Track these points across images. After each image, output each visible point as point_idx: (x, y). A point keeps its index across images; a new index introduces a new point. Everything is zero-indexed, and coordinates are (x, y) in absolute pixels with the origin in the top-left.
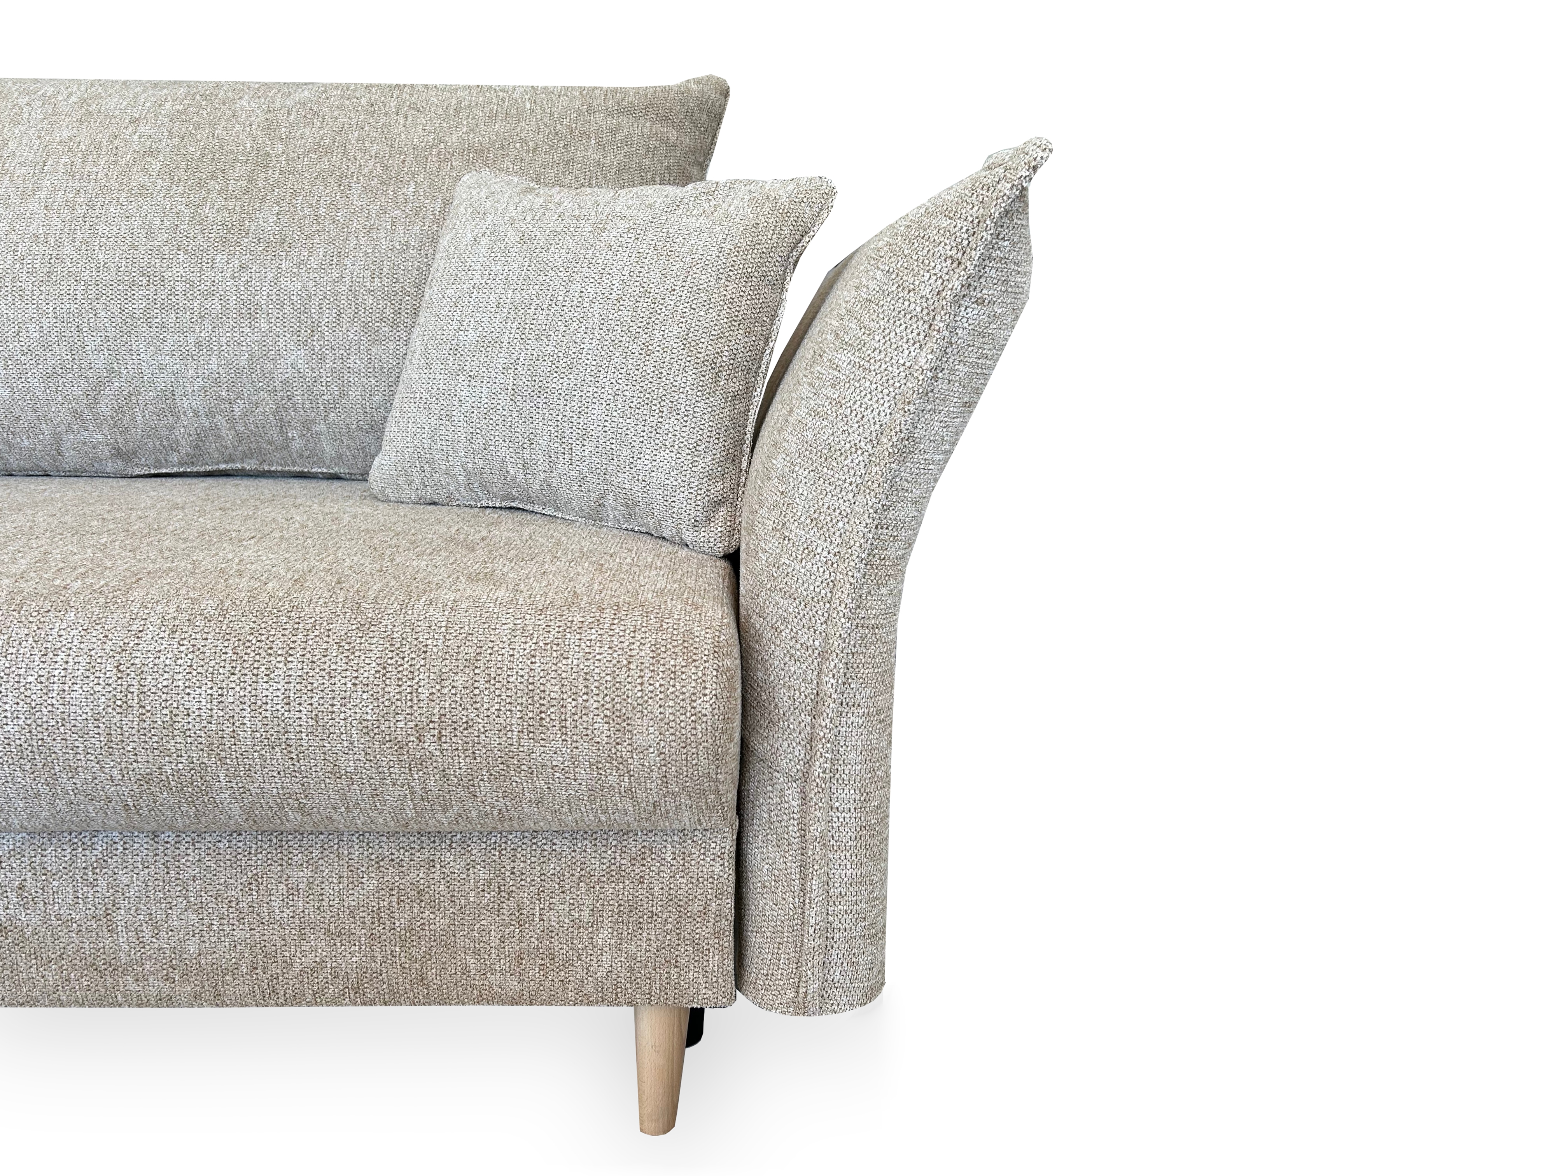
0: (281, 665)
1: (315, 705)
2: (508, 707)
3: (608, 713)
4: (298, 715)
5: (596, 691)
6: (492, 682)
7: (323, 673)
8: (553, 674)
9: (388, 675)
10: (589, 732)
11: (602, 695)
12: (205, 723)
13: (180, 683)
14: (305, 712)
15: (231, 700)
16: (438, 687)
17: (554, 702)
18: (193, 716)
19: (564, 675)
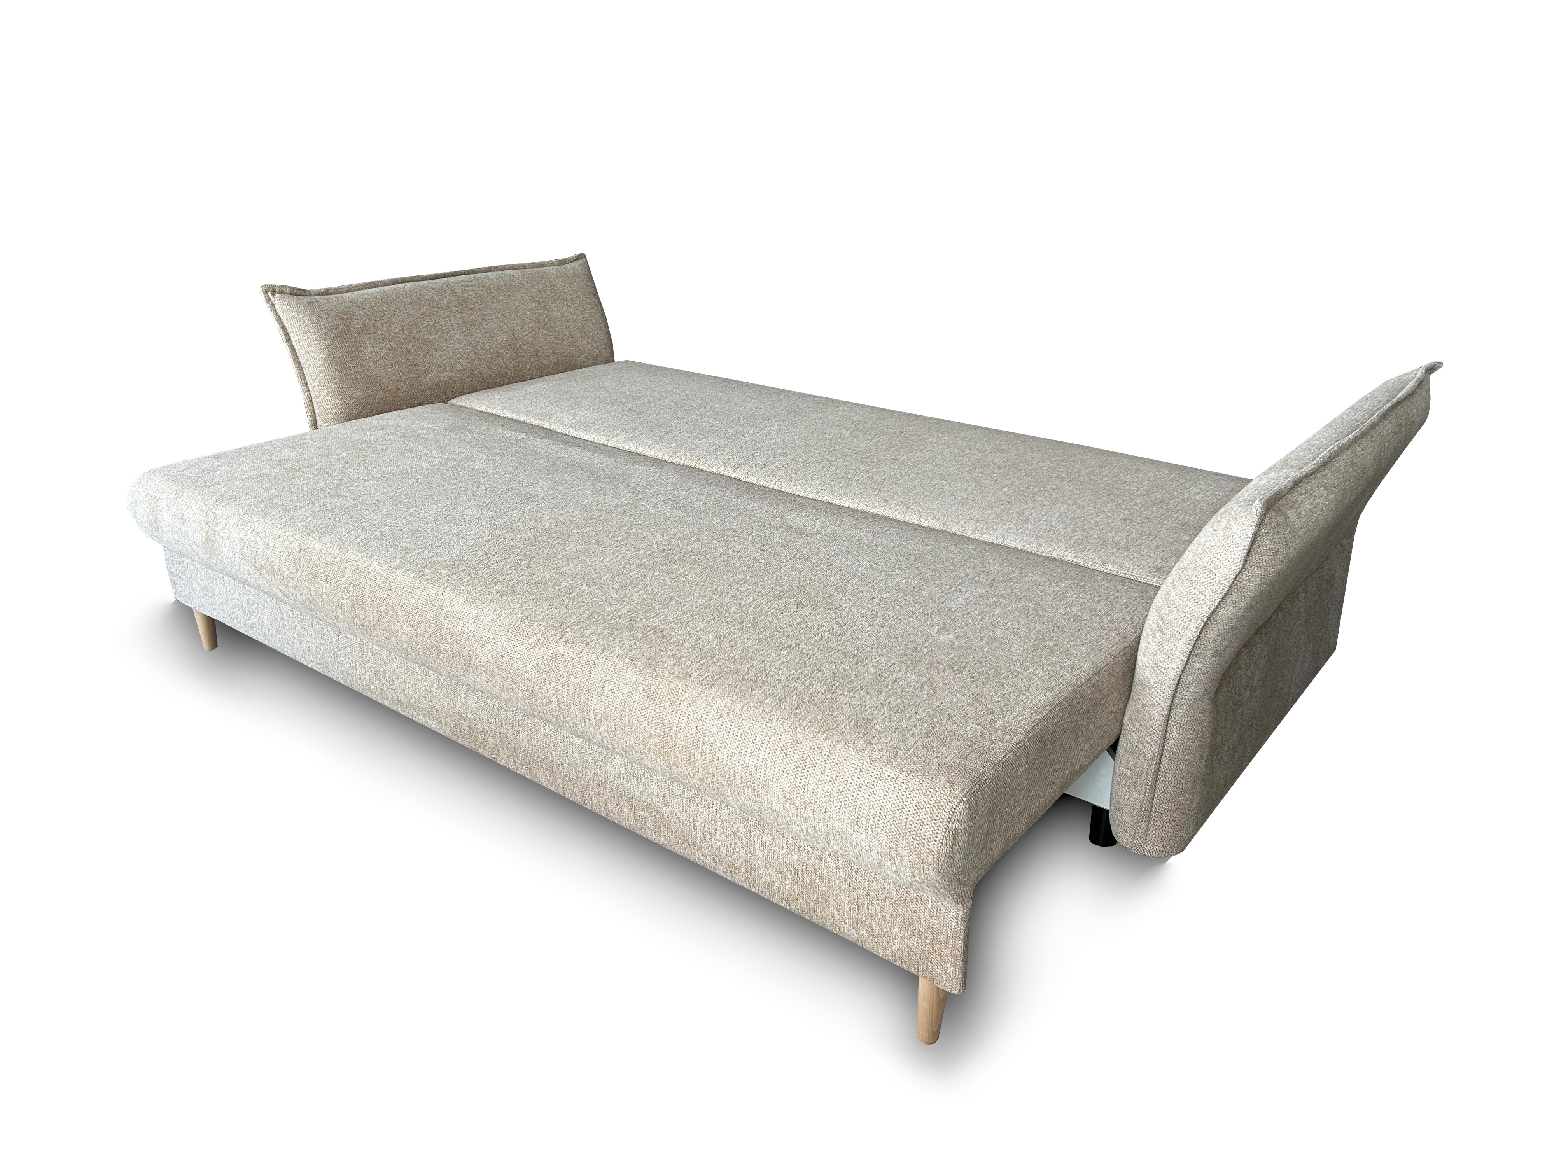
0: (757, 750)
1: (767, 775)
2: (844, 809)
3: (888, 831)
4: (759, 777)
5: (884, 817)
6: (840, 794)
7: (772, 761)
8: (867, 801)
9: (798, 772)
10: (878, 837)
11: (886, 821)
12: (724, 766)
13: (717, 744)
14: (762, 776)
15: (735, 759)
16: (817, 787)
17: (865, 815)
18: (720, 761)
19: (872, 803)
